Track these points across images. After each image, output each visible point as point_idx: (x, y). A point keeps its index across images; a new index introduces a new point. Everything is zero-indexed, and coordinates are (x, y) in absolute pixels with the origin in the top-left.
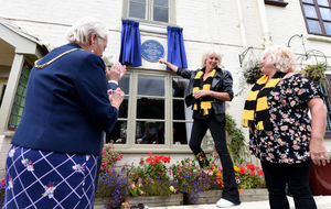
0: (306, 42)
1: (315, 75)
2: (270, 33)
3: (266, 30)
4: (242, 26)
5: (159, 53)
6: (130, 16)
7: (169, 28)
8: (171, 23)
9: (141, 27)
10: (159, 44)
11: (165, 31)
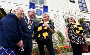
0: (80, 12)
1: (82, 21)
2: (71, 9)
3: (70, 9)
4: (64, 7)
5: (41, 13)
6: (32, 1)
7: (44, 6)
8: (44, 5)
9: (35, 5)
10: (41, 11)
11: (43, 7)
